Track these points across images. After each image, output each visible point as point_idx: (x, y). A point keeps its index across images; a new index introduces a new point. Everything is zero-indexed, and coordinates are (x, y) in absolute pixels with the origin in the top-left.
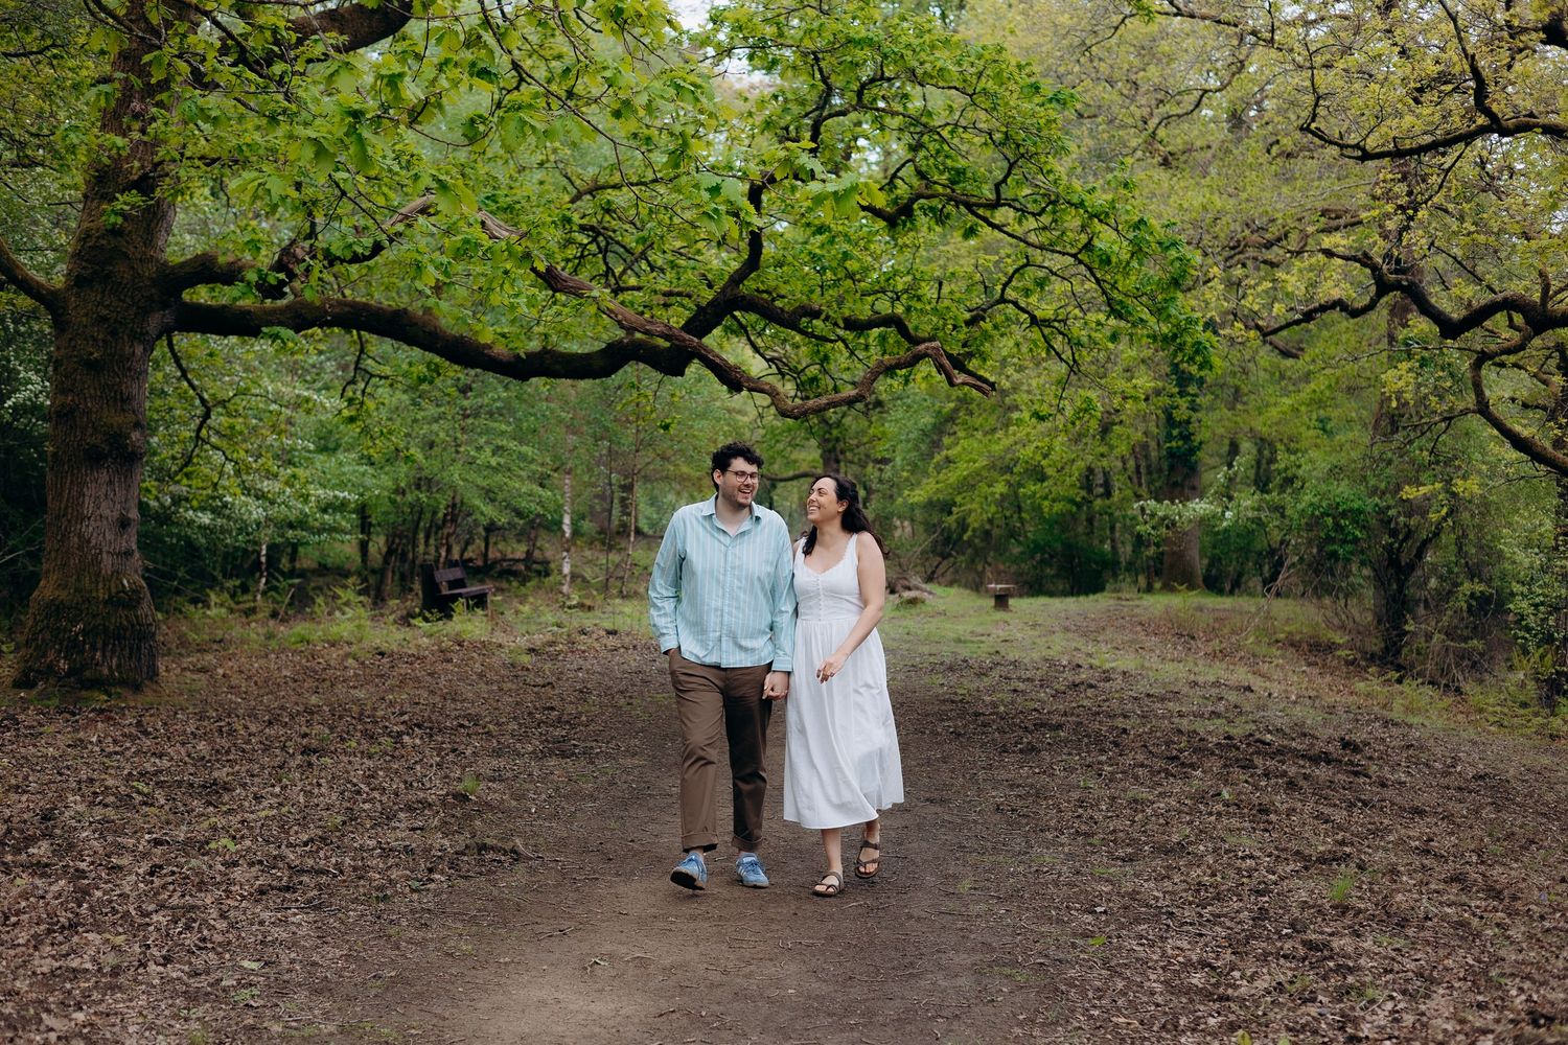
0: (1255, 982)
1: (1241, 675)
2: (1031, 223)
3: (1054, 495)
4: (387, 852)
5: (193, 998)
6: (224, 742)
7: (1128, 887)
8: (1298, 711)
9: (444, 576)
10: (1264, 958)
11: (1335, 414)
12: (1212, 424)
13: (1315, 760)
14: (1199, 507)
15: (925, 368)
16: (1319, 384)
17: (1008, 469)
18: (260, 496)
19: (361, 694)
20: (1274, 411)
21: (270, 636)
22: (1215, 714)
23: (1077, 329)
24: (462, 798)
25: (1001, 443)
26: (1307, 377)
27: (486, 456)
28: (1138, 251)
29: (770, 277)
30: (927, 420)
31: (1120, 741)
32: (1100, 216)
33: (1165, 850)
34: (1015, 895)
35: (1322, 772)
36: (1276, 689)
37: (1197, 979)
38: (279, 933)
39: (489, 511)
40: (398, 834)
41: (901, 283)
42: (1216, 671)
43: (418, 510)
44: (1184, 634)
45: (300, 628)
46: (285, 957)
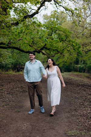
0: (86, 104)
1: (82, 79)
2: (68, 42)
3: (67, 64)
4: (17, 91)
5: (3, 102)
6: (2, 81)
7: (75, 96)
8: (87, 82)
9: (19, 69)
10: (86, 102)
11: (90, 58)
12: (80, 59)
13: (89, 86)
14: (79, 66)
15: (59, 54)
16: (89, 56)
17: (64, 62)
18: (5, 62)
19: (13, 78)
20: (85, 58)
21: (5, 73)
22: (81, 82)
23: (71, 51)
24: (22, 87)
25: (63, 60)
26: (88, 55)
27: (22, 59)
28: (76, 45)
29: (47, 46)
30: (57, 58)
31: (73, 84)
32: (74, 42)
33: (78, 93)
34: (66, 96)
35: (89, 87)
36: (85, 80)
37: (81, 103)
38: (9, 97)
39: (22, 63)
40: (17, 89)
41: (57, 47)
42: (80, 79)
43: (17, 63)
44: (78, 76)
45: (7, 72)
46: (10, 99)
